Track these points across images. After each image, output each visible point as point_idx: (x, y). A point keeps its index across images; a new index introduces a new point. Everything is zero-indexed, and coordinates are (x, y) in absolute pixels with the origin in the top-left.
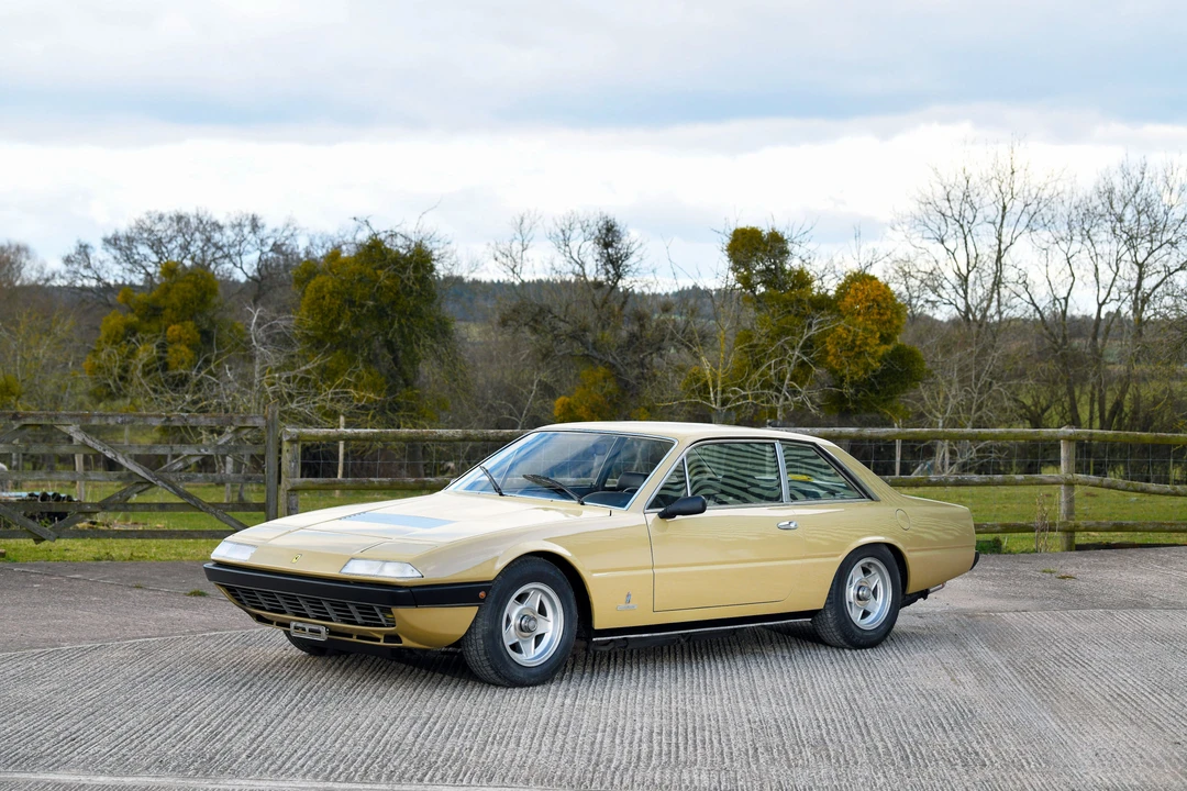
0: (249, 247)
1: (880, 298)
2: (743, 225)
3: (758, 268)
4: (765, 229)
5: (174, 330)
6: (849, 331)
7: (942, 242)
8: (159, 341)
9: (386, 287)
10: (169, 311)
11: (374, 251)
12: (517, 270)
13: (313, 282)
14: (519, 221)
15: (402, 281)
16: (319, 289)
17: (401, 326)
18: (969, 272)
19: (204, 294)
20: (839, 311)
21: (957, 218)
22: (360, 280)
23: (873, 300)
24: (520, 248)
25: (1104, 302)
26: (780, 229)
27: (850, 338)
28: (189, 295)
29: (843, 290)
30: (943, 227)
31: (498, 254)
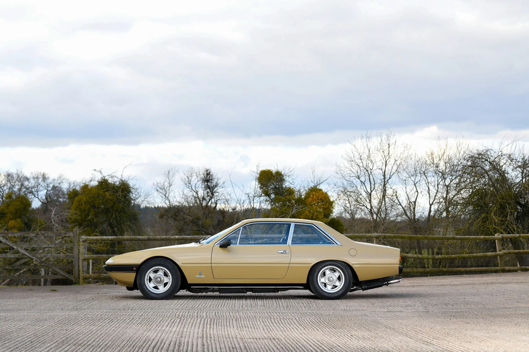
0: (41, 188)
1: (323, 198)
2: (264, 169)
3: (271, 187)
4: (274, 170)
5: (12, 223)
6: (310, 213)
7: (359, 178)
8: (5, 227)
9: (109, 199)
10: (9, 214)
11: (104, 184)
12: (167, 195)
13: (77, 198)
14: (167, 173)
15: (117, 197)
16: (80, 201)
17: (116, 216)
18: (371, 191)
19: (26, 206)
20: (306, 204)
21: (365, 167)
22: (98, 197)
23: (321, 199)
24: (168, 185)
25: (432, 204)
26: (280, 170)
27: (311, 215)
28: (18, 207)
29: (308, 195)
30: (359, 171)
31: (158, 188)
